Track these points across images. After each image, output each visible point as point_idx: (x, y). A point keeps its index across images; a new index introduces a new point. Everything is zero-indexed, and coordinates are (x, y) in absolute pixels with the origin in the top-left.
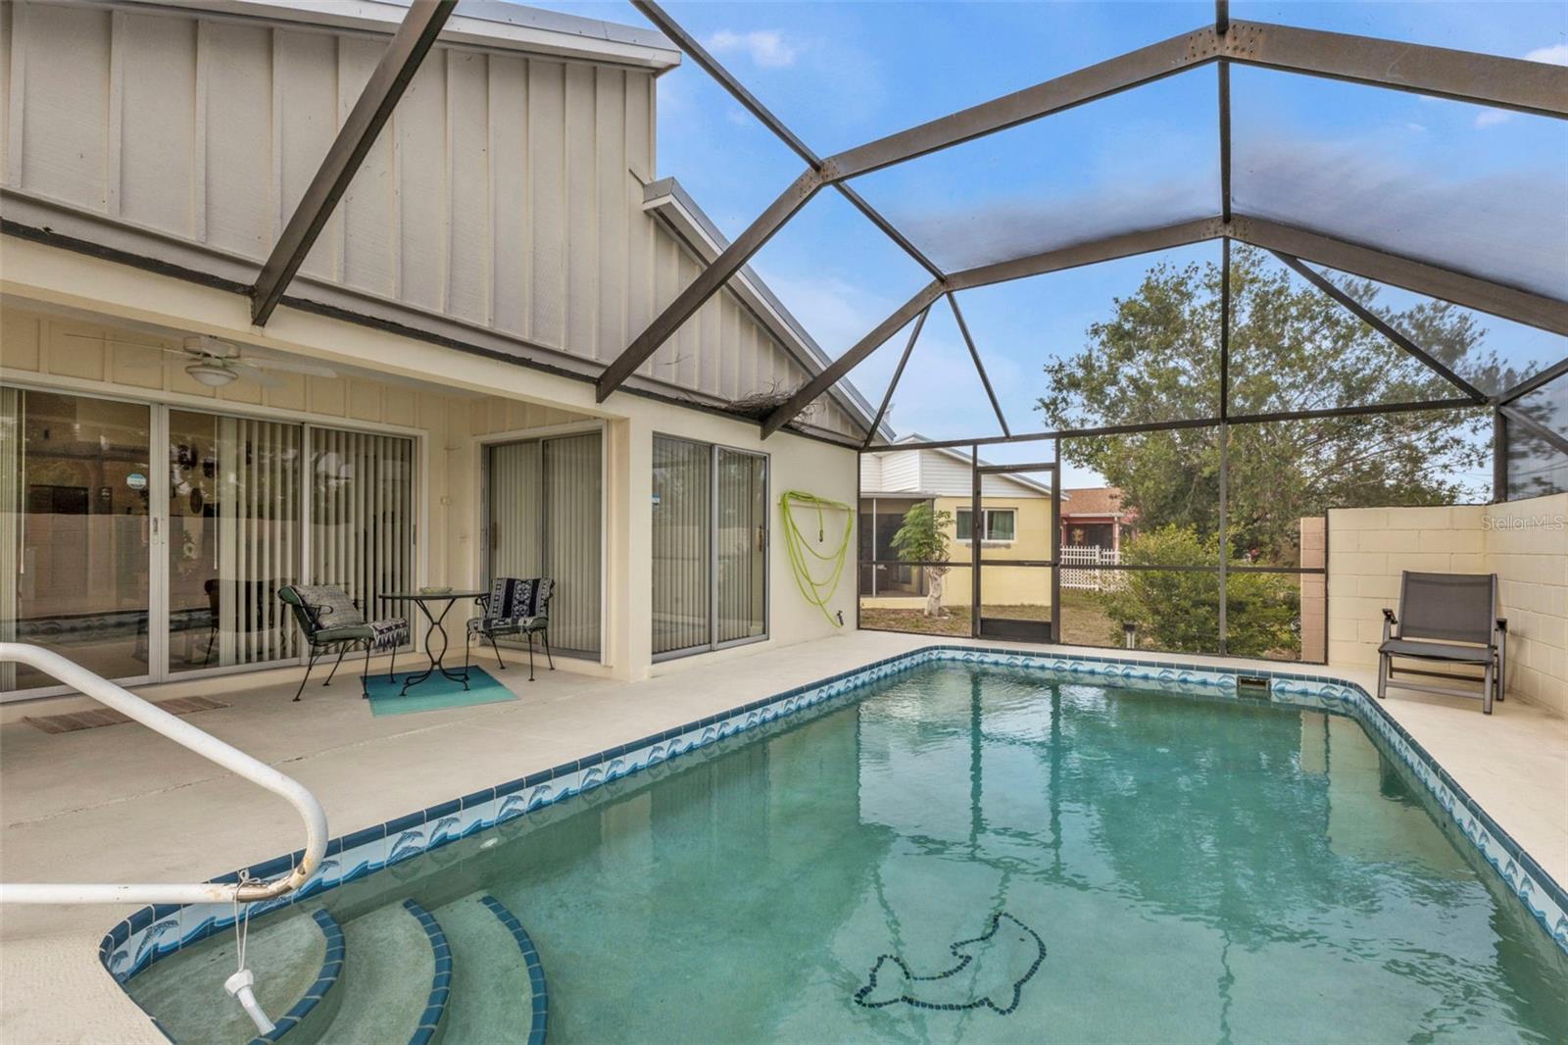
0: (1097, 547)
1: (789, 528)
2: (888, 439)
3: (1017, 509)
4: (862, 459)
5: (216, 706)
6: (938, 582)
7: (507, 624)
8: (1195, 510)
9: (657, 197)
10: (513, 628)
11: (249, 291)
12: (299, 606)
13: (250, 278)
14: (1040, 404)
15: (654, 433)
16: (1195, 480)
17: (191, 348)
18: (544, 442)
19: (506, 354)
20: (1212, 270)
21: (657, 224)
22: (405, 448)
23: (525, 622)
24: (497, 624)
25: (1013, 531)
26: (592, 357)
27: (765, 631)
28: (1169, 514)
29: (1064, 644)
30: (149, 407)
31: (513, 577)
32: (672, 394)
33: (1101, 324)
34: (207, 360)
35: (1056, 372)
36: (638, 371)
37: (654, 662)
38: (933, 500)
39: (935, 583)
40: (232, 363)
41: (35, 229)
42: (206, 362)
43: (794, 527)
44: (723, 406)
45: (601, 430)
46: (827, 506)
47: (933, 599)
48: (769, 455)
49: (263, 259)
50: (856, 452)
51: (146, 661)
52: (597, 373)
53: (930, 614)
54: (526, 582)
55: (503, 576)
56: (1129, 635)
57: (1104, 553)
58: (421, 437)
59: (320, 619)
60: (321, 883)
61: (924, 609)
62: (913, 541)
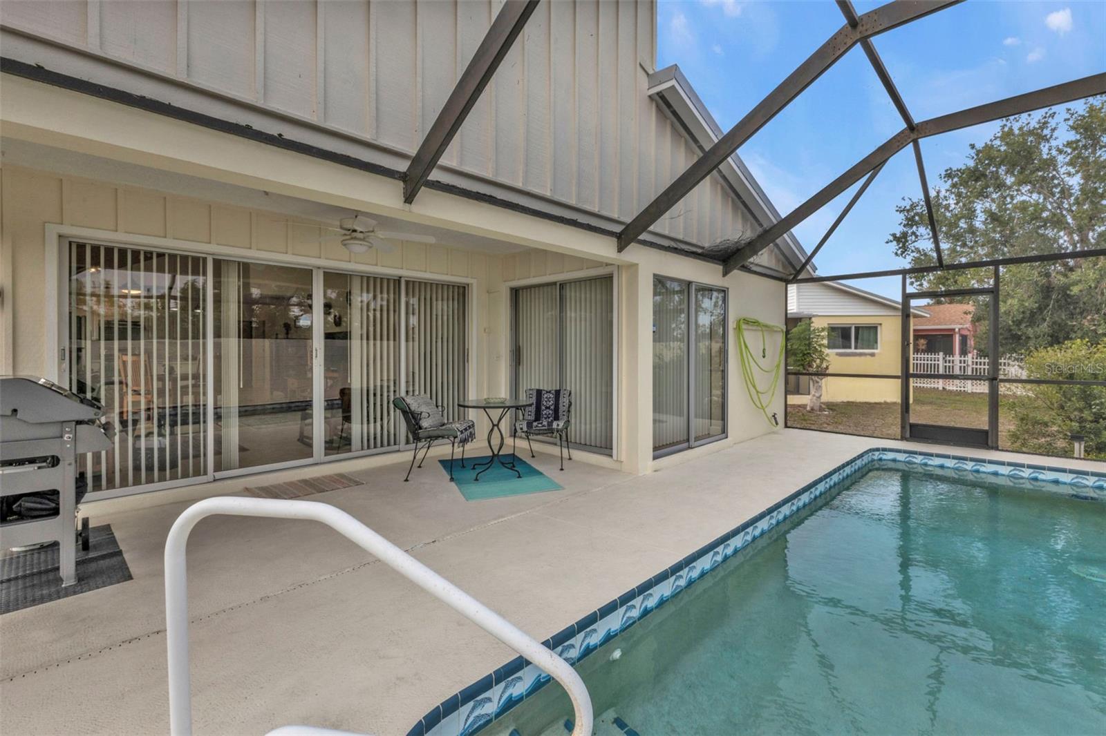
0: (941, 354)
1: (743, 347)
2: (813, 273)
3: (881, 324)
4: (789, 289)
5: (357, 483)
6: (820, 384)
7: (544, 426)
8: (1055, 323)
9: (661, 83)
10: (548, 429)
11: (403, 177)
12: (407, 412)
13: (402, 166)
14: (891, 238)
15: (655, 275)
16: (1053, 297)
17: (345, 226)
18: (560, 285)
19: (561, 217)
20: (1073, 114)
21: (657, 106)
22: (461, 292)
23: (558, 425)
24: (537, 426)
25: (876, 342)
26: (615, 216)
27: (724, 431)
28: (1026, 327)
29: (1002, 450)
30: (312, 270)
31: (541, 388)
32: (666, 243)
33: (954, 169)
34: (354, 234)
35: (908, 211)
36: (651, 228)
37: (655, 458)
38: (810, 318)
39: (816, 385)
40: (368, 236)
41: (273, 135)
42: (354, 236)
43: (746, 347)
44: (700, 251)
45: (613, 274)
46: (767, 329)
47: (815, 398)
48: (728, 289)
49: (413, 151)
50: (784, 284)
51: (311, 446)
52: (618, 229)
53: (812, 409)
54: (550, 392)
55: (533, 387)
56: (1076, 445)
57: (948, 358)
58: (472, 284)
59: (420, 422)
60: (512, 697)
61: (807, 405)
62: (799, 352)
